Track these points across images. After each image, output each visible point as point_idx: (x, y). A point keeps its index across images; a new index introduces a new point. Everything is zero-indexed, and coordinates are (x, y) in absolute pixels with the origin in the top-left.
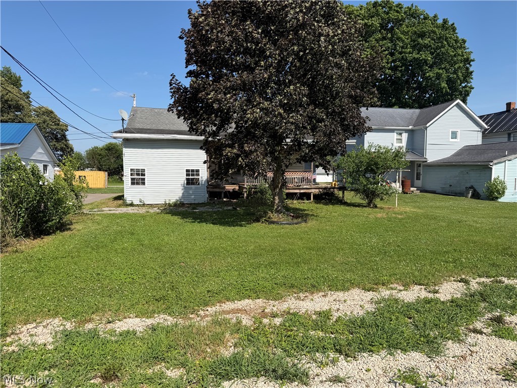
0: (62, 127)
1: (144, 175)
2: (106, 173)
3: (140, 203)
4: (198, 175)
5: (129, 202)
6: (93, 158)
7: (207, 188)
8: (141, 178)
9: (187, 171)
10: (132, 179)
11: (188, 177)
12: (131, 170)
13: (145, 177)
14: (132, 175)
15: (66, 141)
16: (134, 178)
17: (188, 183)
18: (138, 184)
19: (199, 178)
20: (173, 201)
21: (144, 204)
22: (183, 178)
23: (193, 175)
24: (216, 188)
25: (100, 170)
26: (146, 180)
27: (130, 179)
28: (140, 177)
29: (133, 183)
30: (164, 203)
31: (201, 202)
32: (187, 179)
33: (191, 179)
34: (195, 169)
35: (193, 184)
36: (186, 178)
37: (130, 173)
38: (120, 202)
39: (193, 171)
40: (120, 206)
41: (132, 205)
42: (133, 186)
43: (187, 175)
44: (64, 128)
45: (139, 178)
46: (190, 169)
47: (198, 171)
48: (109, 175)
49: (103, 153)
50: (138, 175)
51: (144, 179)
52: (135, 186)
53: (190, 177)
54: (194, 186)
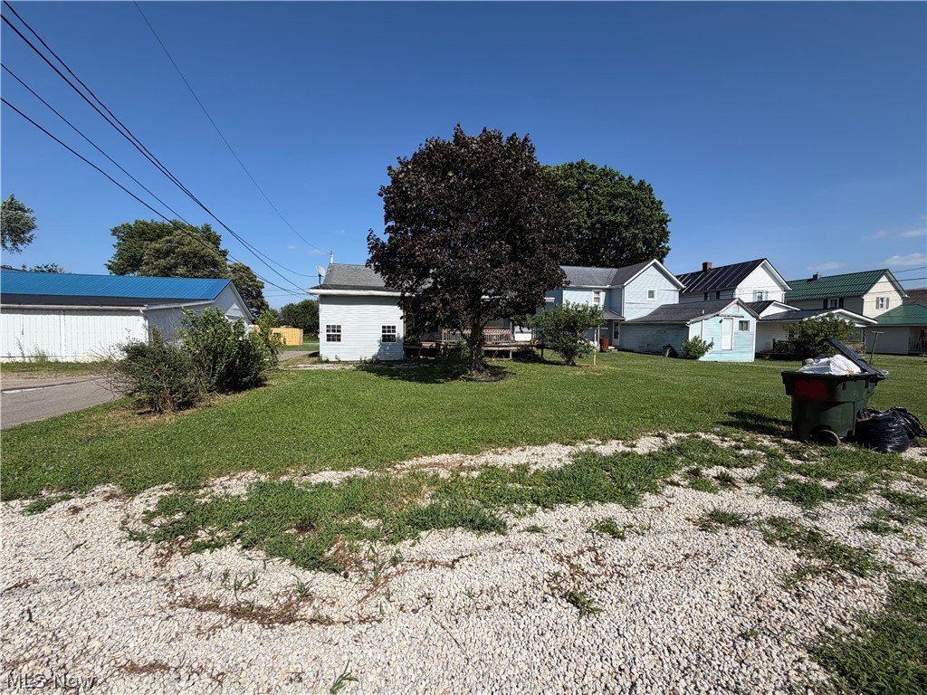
0: (258, 284)
1: (340, 332)
2: (302, 330)
3: (335, 360)
4: (395, 331)
5: (324, 359)
6: (289, 315)
7: (404, 344)
8: (337, 335)
9: (384, 327)
10: (328, 335)
12: (328, 326)
13: (342, 334)
14: (328, 331)
15: (262, 298)
16: (330, 335)
17: (384, 340)
18: (334, 340)
19: (395, 335)
20: (369, 357)
21: (339, 361)
22: (380, 335)
23: (389, 331)
24: (412, 345)
25: (295, 327)
26: (342, 336)
27: (326, 336)
28: (336, 333)
29: (328, 340)
30: (359, 360)
31: (397, 359)
33: (388, 336)
34: (391, 325)
35: (389, 340)
36: (383, 335)
37: (326, 330)
38: (316, 359)
39: (389, 327)
40: (315, 363)
41: (327, 362)
42: (328, 343)
43: (384, 331)
44: (260, 285)
45: (335, 335)
46: (387, 325)
47: (394, 327)
48: (304, 333)
50: (334, 331)
51: (339, 336)
52: (331, 342)
53: (387, 334)
54: (390, 343)
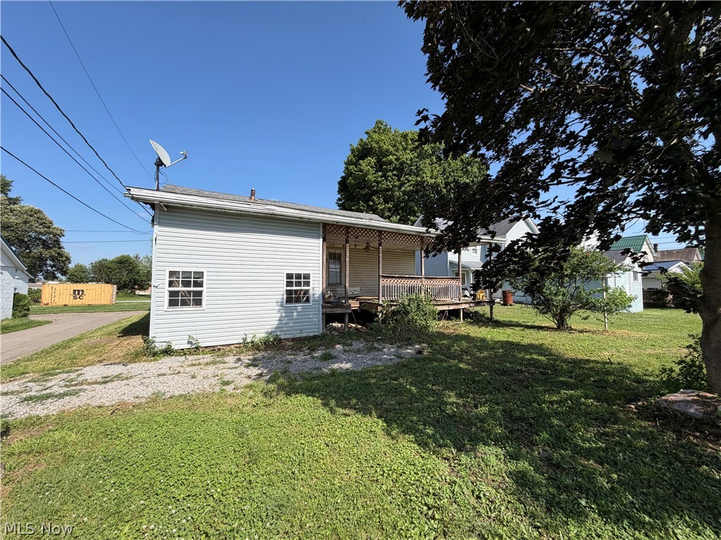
0: (54, 231)
1: (201, 285)
2: (115, 286)
3: (189, 346)
4: (308, 284)
5: (160, 346)
6: (100, 271)
7: (323, 307)
8: (194, 292)
9: (289, 276)
10: (172, 294)
11: (289, 288)
12: (172, 274)
13: (204, 289)
14: (171, 284)
15: (60, 248)
16: (178, 292)
17: (289, 300)
18: (184, 303)
19: (308, 290)
20: (261, 335)
21: (197, 348)
22: (280, 290)
23: (298, 284)
24: (337, 307)
25: (108, 283)
26: (204, 294)
27: (167, 294)
28: (192, 289)
29: (173, 303)
30: (241, 341)
31: (312, 334)
32: (289, 292)
33: (295, 294)
34: (302, 272)
35: (298, 300)
36: (287, 290)
37: (167, 280)
39: (298, 276)
40: (136, 357)
41: (168, 352)
42: (172, 309)
43: (289, 284)
44: (58, 232)
45: (189, 292)
46: (294, 272)
47: (307, 276)
48: (118, 289)
49: (114, 266)
50: (187, 284)
51: (200, 293)
52: (179, 308)
53: (294, 288)
54: (299, 306)
